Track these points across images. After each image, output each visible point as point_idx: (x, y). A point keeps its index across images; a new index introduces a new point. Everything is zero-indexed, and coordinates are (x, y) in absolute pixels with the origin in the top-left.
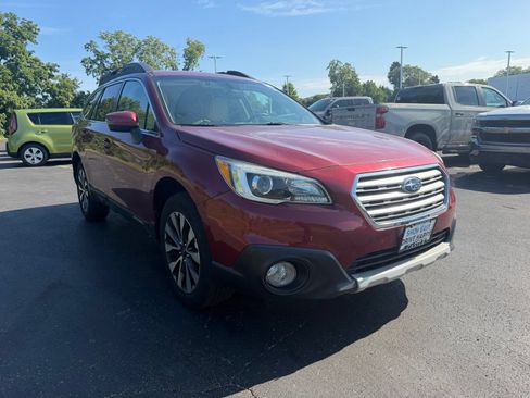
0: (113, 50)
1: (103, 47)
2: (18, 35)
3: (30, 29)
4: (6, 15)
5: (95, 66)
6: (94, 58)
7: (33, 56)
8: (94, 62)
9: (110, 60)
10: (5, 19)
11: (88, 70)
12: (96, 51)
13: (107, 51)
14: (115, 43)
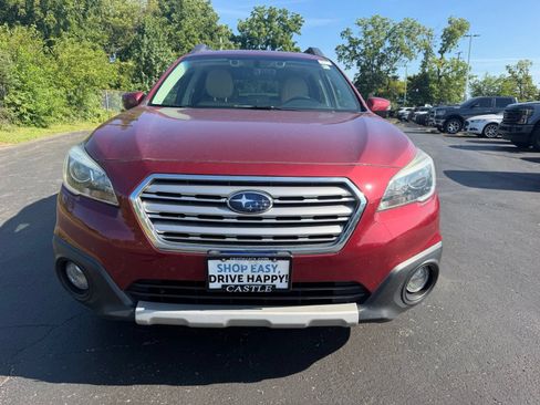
0: (366, 36)
1: (357, 34)
2: (286, 29)
3: (296, 22)
4: (280, 11)
5: (347, 53)
6: (347, 45)
7: (295, 46)
8: (347, 49)
9: (362, 46)
10: (279, 15)
11: (340, 57)
12: (350, 38)
13: (361, 37)
14: (370, 28)
